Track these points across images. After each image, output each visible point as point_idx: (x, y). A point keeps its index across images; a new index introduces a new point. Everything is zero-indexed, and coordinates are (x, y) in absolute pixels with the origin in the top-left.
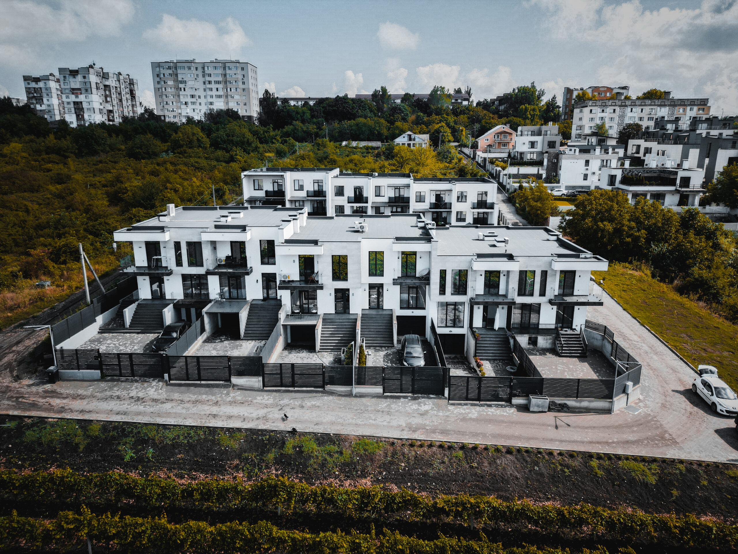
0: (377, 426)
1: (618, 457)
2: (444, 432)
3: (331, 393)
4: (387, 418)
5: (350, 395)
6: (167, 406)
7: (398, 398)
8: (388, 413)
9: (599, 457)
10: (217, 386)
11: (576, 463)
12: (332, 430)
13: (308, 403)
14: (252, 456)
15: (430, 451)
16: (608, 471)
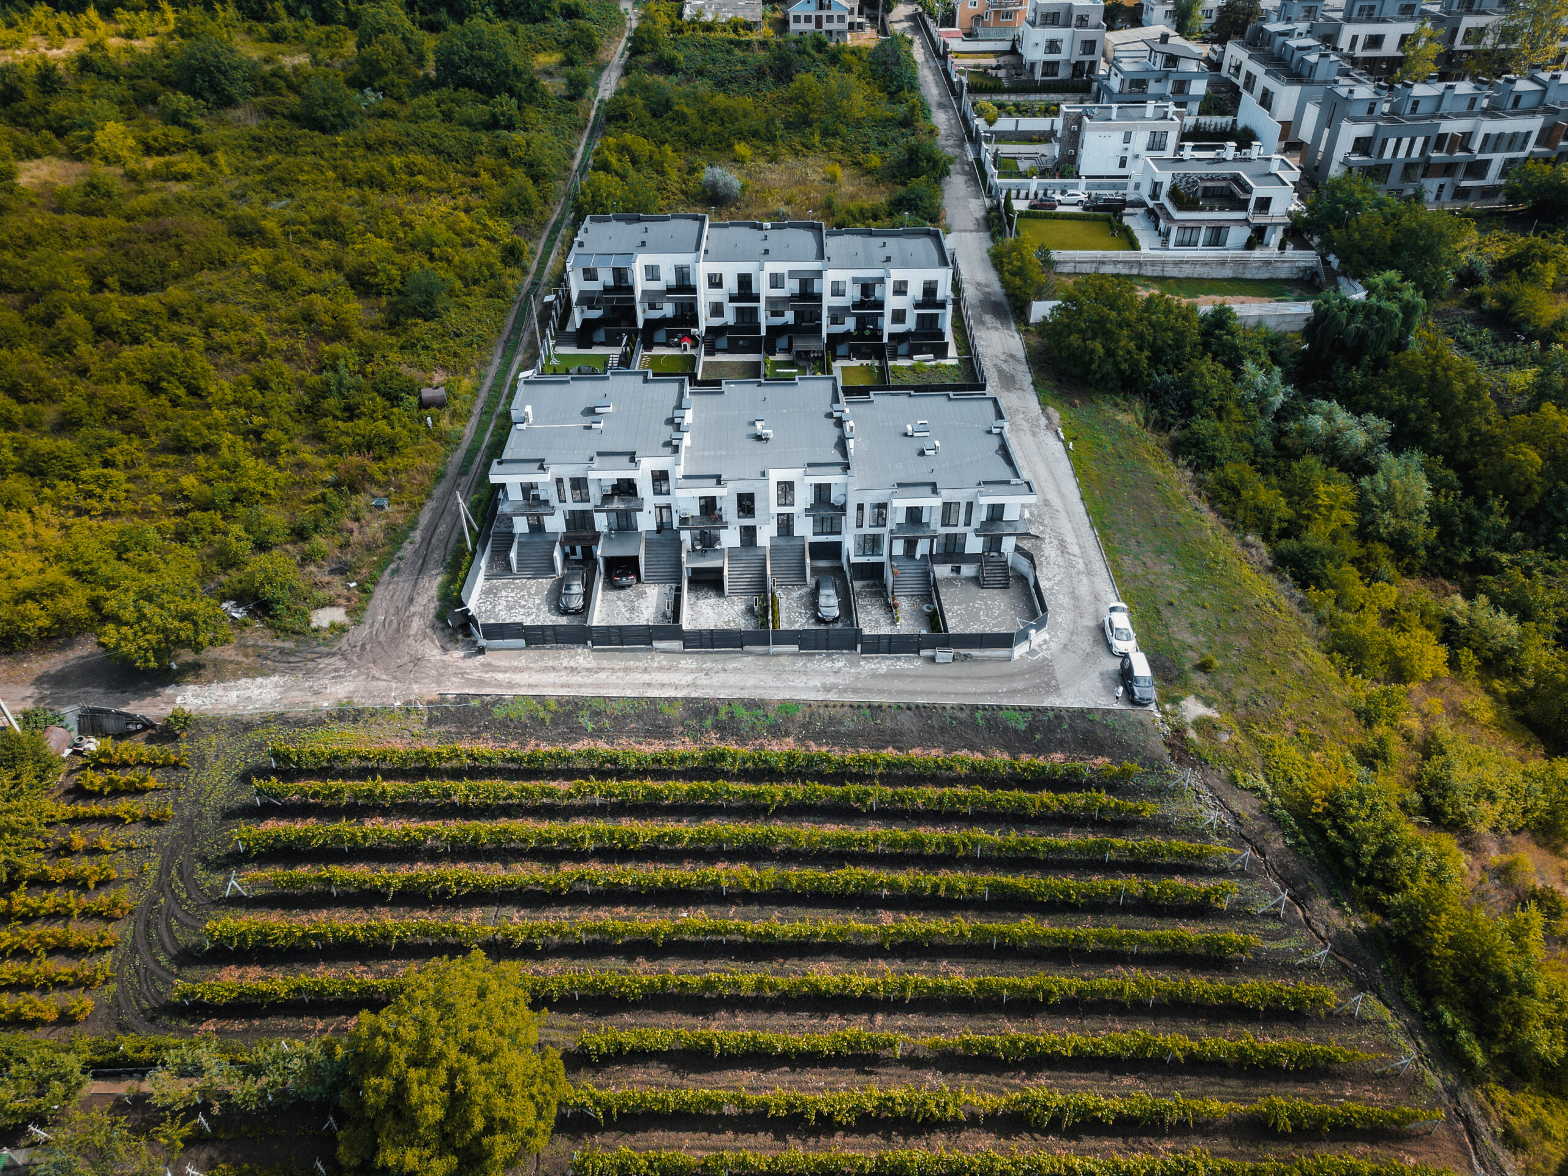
0: (794, 688)
1: (1000, 707)
2: (855, 691)
3: (750, 653)
4: (804, 678)
5: (767, 654)
6: (603, 676)
7: (813, 655)
8: (805, 673)
9: (984, 708)
10: (641, 650)
11: (962, 716)
12: (756, 695)
13: (731, 665)
14: (693, 723)
15: (841, 711)
16: (988, 720)
